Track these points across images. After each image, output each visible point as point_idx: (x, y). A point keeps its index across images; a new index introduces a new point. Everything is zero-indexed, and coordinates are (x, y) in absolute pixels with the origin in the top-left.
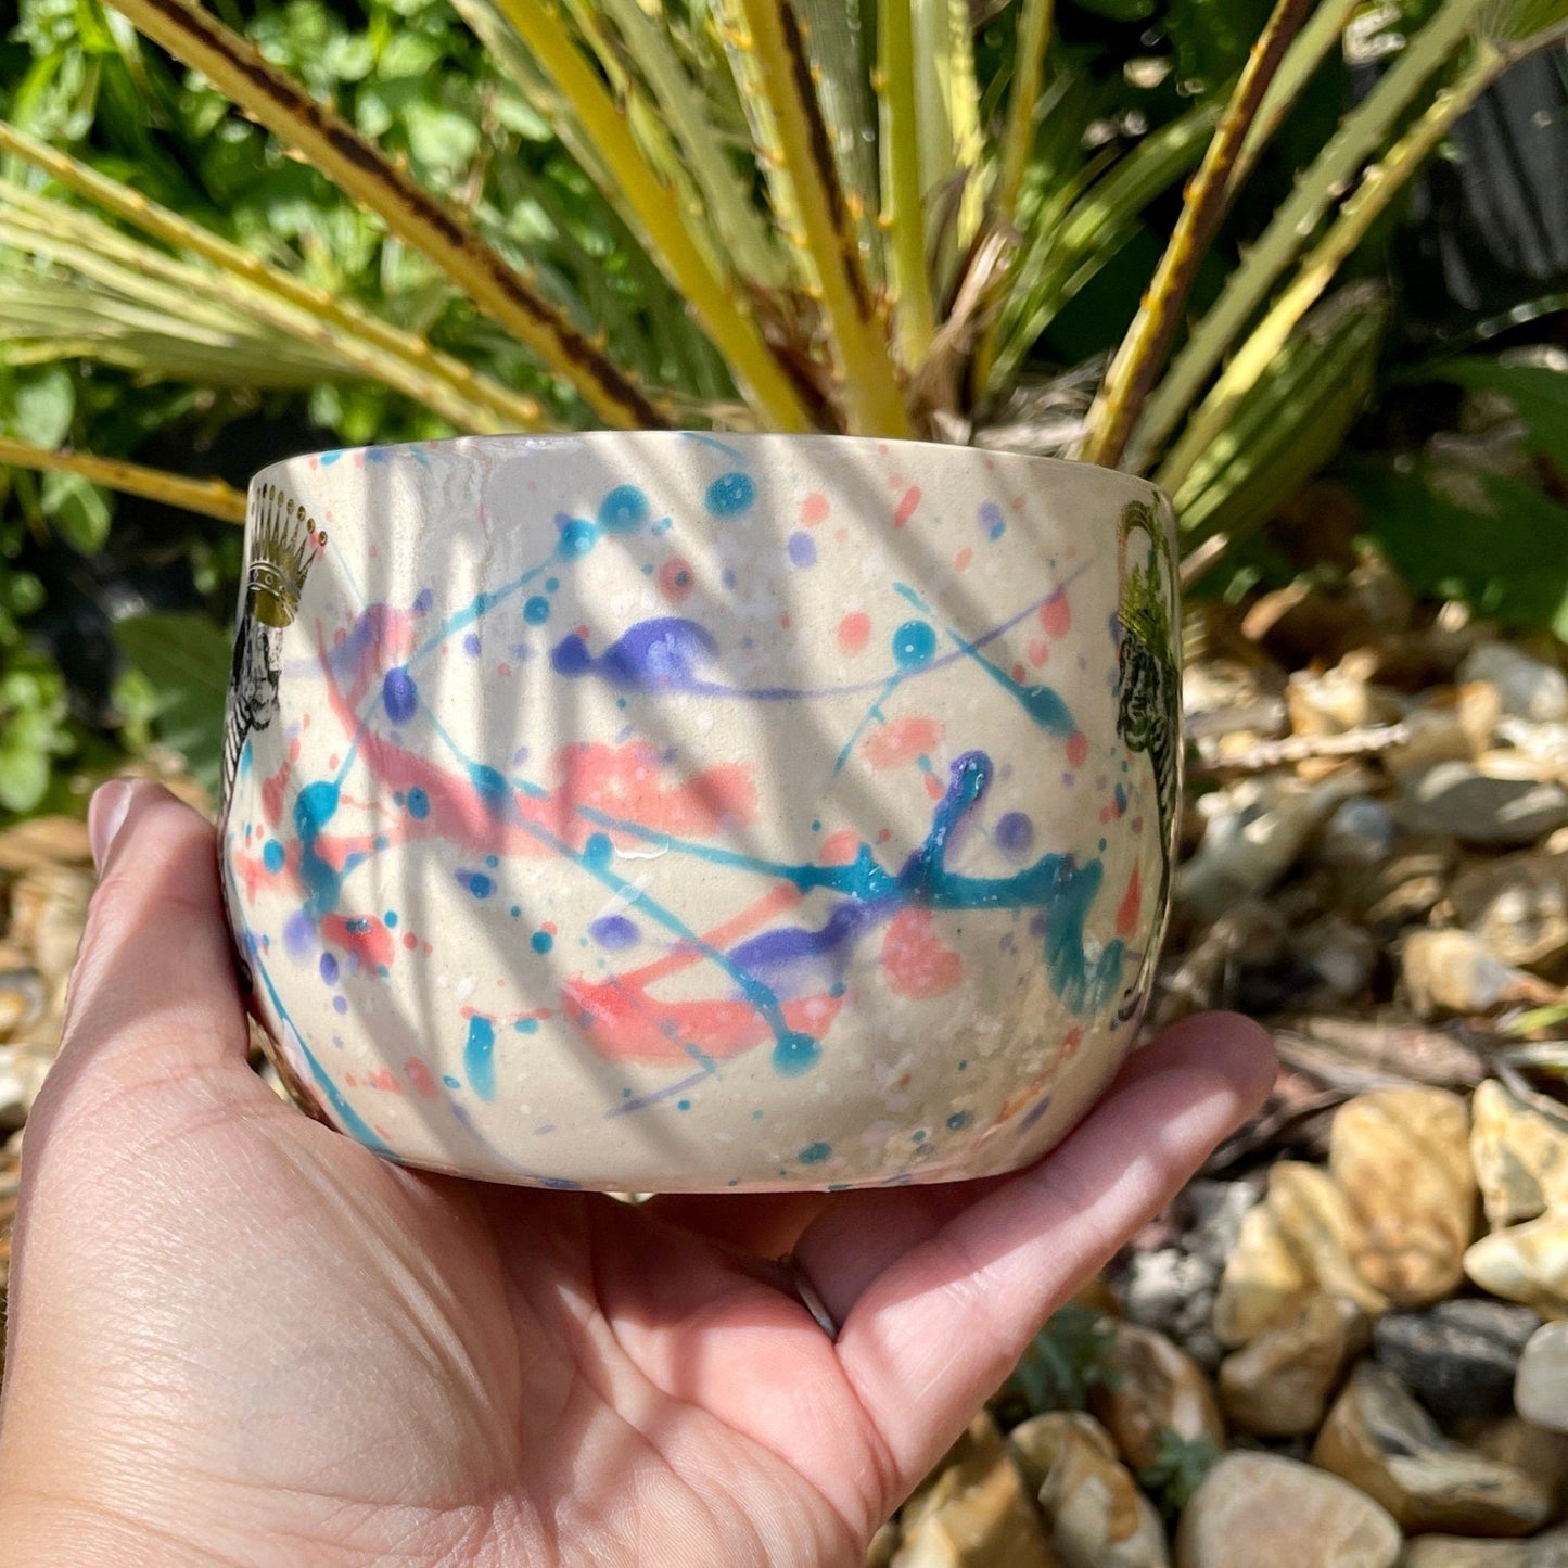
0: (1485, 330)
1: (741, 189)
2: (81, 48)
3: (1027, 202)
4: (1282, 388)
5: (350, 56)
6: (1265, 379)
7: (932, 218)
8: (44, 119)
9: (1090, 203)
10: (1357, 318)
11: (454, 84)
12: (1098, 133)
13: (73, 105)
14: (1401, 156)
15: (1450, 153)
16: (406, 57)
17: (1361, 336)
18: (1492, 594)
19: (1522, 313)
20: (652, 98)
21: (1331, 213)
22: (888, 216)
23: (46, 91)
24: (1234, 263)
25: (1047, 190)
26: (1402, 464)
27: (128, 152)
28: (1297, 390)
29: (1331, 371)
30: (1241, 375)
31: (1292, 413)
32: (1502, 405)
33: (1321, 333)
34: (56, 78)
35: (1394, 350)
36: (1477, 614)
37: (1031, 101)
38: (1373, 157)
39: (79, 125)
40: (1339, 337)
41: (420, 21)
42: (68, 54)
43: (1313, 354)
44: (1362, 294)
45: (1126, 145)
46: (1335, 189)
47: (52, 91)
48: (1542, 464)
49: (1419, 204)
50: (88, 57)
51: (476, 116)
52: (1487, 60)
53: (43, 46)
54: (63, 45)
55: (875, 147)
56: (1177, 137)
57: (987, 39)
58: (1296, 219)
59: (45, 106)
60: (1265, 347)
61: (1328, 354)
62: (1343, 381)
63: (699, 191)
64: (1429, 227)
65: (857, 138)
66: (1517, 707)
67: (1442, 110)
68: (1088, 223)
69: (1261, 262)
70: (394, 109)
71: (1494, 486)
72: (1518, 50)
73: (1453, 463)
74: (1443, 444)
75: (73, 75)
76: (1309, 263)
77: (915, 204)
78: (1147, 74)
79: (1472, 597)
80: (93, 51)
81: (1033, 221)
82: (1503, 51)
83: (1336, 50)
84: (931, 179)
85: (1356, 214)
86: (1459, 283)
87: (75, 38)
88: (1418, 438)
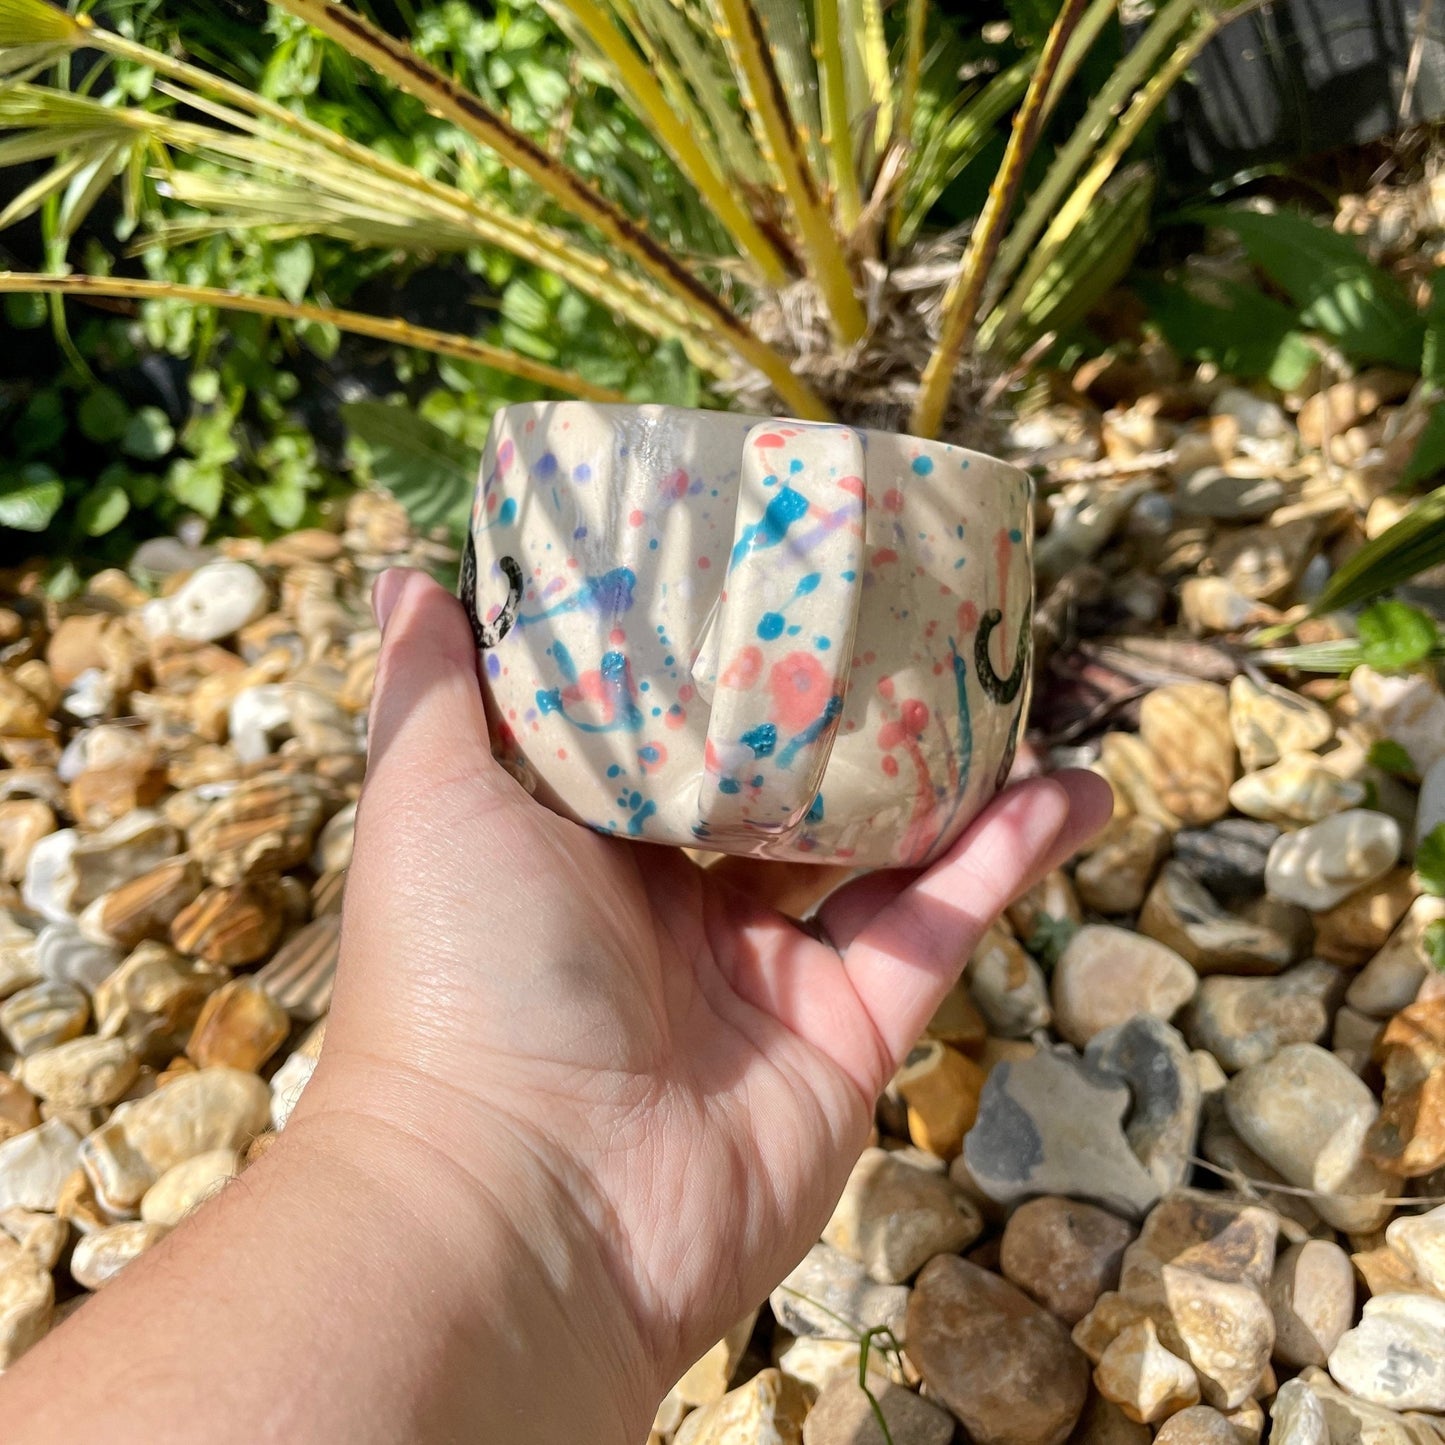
0: (1217, 190)
1: (735, 119)
2: (310, 35)
3: (921, 118)
4: (1089, 233)
5: (485, 36)
6: (1078, 228)
7: (857, 136)
8: (287, 82)
9: (963, 117)
10: (1135, 186)
11: (553, 52)
12: (967, 72)
13: (305, 71)
14: (1156, 85)
15: (1191, 78)
16: (521, 35)
17: (1139, 198)
18: (1231, 358)
19: (1242, 178)
20: (674, 62)
21: (1114, 123)
22: (828, 136)
23: (288, 63)
24: (1052, 158)
25: (935, 110)
26: (1169, 275)
27: (342, 100)
28: (1100, 233)
29: (1121, 221)
30: (1061, 229)
31: (1097, 249)
32: (1231, 236)
33: (1112, 196)
34: (293, 54)
35: (1160, 204)
36: (1222, 371)
37: (918, 61)
38: (1140, 87)
39: (310, 85)
40: (1125, 199)
41: (530, 12)
42: (302, 38)
43: (1108, 211)
44: (1137, 172)
45: (983, 80)
46: (1114, 109)
47: (292, 63)
48: (1258, 273)
49: (1172, 110)
50: (315, 42)
51: (565, 73)
52: (1207, 23)
53: (285, 36)
54: (298, 34)
55: (817, 93)
56: (1015, 76)
57: (893, 16)
58: (1091, 129)
59: (288, 73)
60: (1077, 208)
61: (1118, 210)
62: (1128, 227)
63: (708, 122)
64: (1179, 125)
65: (806, 88)
66: (1248, 429)
67: (1182, 55)
68: (962, 131)
69: (1069, 157)
70: (514, 67)
71: (1228, 288)
72: (1229, 16)
73: (1201, 274)
74: (1195, 262)
75: (305, 52)
76: (1101, 156)
77: (844, 129)
78: (997, 33)
79: (1218, 360)
80: (318, 38)
81: (927, 130)
82: (1217, 17)
83: (1114, 16)
84: (855, 111)
85: (1130, 123)
86: (1200, 158)
87: (304, 30)
88: (1180, 257)
